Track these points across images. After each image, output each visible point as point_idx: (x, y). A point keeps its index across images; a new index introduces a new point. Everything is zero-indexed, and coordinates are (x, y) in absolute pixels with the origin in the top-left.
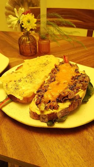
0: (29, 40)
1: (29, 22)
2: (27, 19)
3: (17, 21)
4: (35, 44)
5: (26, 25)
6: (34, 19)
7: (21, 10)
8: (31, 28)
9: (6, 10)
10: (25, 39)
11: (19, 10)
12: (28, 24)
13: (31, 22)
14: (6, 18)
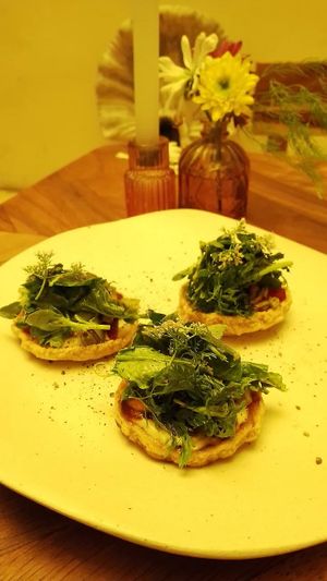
0: (220, 157)
1: (224, 85)
2: (219, 74)
3: (183, 81)
4: (242, 178)
5: (212, 94)
6: (247, 75)
7: (202, 41)
8: (227, 109)
9: (100, 79)
10: (205, 152)
11: (197, 43)
12: (219, 95)
13: (233, 86)
14: (99, 104)
